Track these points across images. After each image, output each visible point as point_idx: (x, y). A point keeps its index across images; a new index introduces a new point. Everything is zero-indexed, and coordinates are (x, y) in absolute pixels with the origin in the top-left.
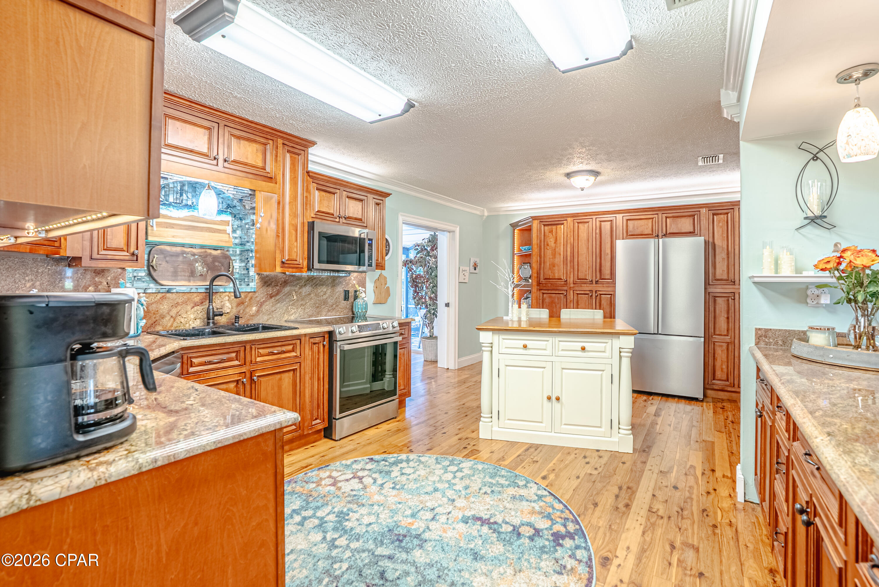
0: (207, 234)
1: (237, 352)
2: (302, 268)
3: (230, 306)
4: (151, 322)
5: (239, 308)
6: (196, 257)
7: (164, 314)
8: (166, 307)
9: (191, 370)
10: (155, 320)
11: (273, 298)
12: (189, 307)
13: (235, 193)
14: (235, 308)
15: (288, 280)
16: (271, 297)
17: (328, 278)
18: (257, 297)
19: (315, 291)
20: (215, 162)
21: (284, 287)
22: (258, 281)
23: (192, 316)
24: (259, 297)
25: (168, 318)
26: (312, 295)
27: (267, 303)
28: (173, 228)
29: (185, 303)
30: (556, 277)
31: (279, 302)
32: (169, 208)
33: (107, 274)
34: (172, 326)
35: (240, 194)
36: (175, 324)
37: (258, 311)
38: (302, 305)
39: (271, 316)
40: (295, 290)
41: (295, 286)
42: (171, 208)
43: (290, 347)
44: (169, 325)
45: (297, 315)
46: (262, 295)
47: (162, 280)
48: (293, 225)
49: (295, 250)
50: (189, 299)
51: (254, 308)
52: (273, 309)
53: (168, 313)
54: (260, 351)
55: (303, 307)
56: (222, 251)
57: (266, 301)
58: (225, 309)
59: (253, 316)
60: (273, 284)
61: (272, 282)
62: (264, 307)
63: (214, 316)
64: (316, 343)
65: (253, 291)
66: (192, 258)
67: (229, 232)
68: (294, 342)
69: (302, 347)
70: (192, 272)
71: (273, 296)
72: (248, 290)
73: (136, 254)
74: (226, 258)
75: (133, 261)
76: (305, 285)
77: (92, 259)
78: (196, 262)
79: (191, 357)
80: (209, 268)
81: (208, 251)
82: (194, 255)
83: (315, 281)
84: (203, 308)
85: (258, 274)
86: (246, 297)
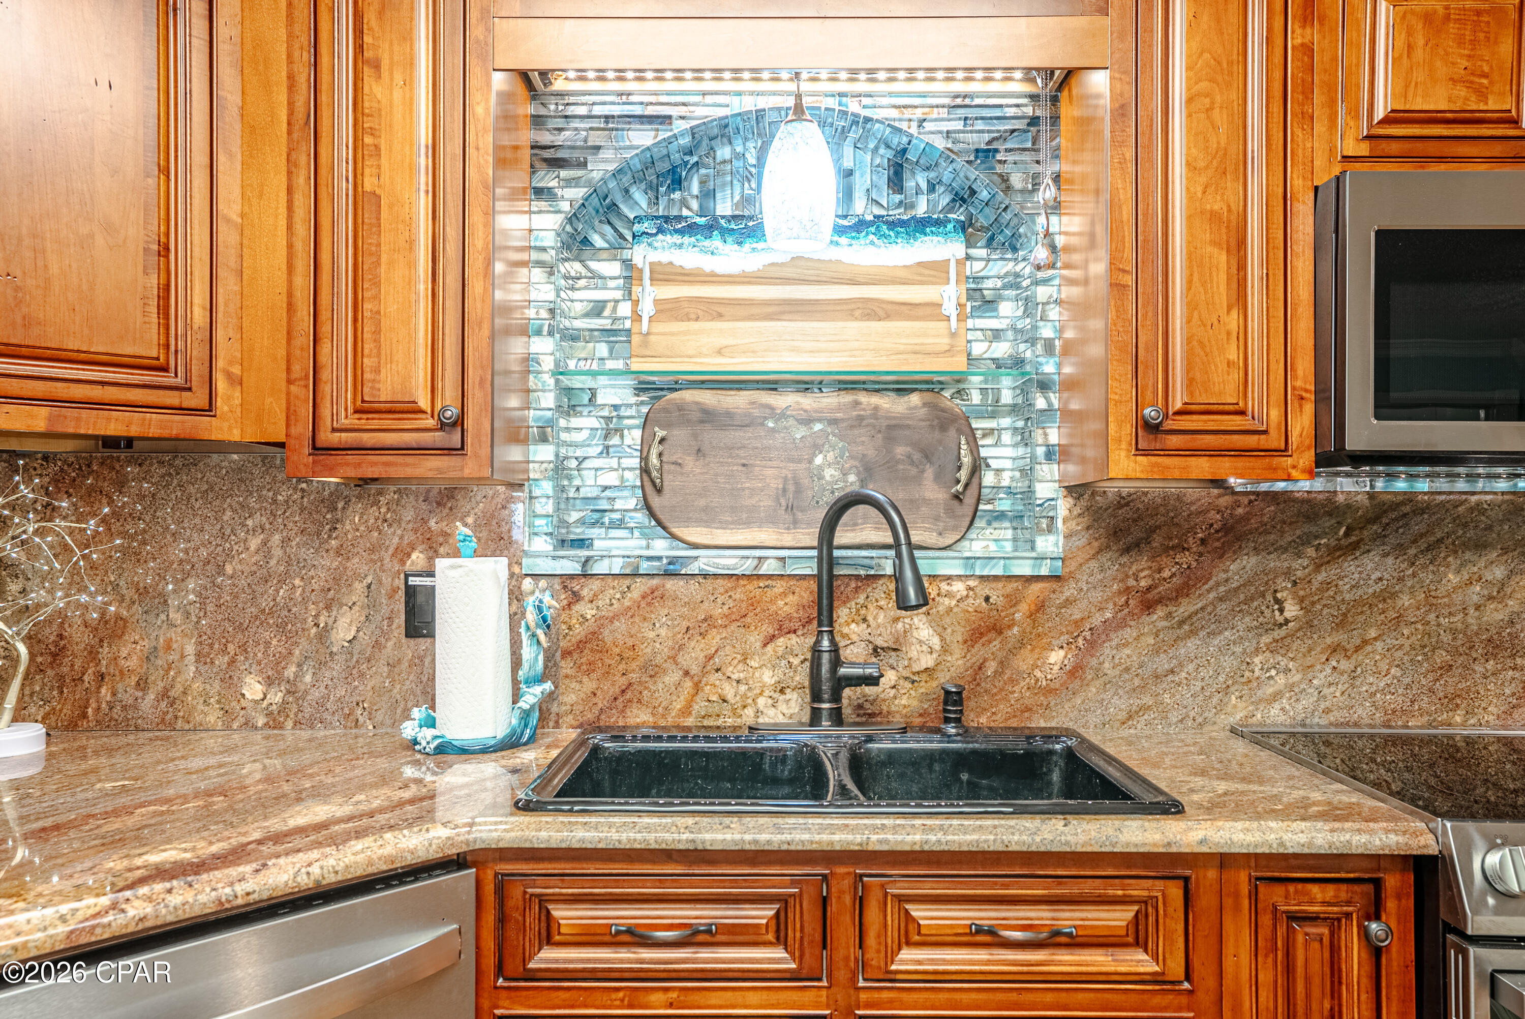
0: (853, 328)
1: (784, 900)
2: (1284, 451)
3: (936, 642)
4: (610, 688)
5: (979, 652)
6: (818, 427)
7: (659, 660)
8: (663, 632)
10: (622, 681)
11: (1160, 612)
12: (755, 639)
13: (959, 125)
14: (957, 651)
15: (1245, 518)
16: (1148, 606)
18: (1068, 602)
19: (1427, 577)
21: (1221, 554)
22: (1073, 525)
23: (768, 677)
24: (1083, 604)
25: (672, 677)
26: (1405, 600)
27: (1128, 633)
28: (720, 316)
29: (739, 619)
31: (1193, 633)
32: (707, 243)
33: (464, 505)
34: (686, 711)
35: (980, 125)
36: (700, 706)
37: (1075, 672)
38: (1335, 649)
39: (1148, 700)
40: (1288, 573)
41: (1296, 548)
42: (716, 242)
43: (1117, 919)
44: (678, 706)
45: (1306, 702)
46: (1097, 596)
47: (688, 522)
48: (1214, 217)
49: (1233, 354)
50: (753, 603)
51: (1056, 657)
52: (1163, 663)
53: (674, 658)
54: (917, 912)
55: (1345, 665)
56: (928, 396)
57: (1122, 625)
58: (913, 654)
59: (1049, 691)
60: (1157, 541)
61: (1153, 530)
62: (1107, 650)
63: (840, 684)
64: (1313, 919)
65: (1044, 571)
66: (800, 433)
67: (950, 309)
68: (1138, 890)
69: (1203, 927)
70: (799, 490)
71: (1159, 601)
72: (1024, 569)
73: (459, 422)
74: (943, 428)
75: (448, 451)
76: (1355, 546)
77: (316, 448)
78: (817, 448)
79: (543, 900)
80: (867, 472)
81: (865, 399)
82: (807, 421)
83: (1420, 524)
84: (801, 643)
85: (1075, 491)
86: (1013, 601)
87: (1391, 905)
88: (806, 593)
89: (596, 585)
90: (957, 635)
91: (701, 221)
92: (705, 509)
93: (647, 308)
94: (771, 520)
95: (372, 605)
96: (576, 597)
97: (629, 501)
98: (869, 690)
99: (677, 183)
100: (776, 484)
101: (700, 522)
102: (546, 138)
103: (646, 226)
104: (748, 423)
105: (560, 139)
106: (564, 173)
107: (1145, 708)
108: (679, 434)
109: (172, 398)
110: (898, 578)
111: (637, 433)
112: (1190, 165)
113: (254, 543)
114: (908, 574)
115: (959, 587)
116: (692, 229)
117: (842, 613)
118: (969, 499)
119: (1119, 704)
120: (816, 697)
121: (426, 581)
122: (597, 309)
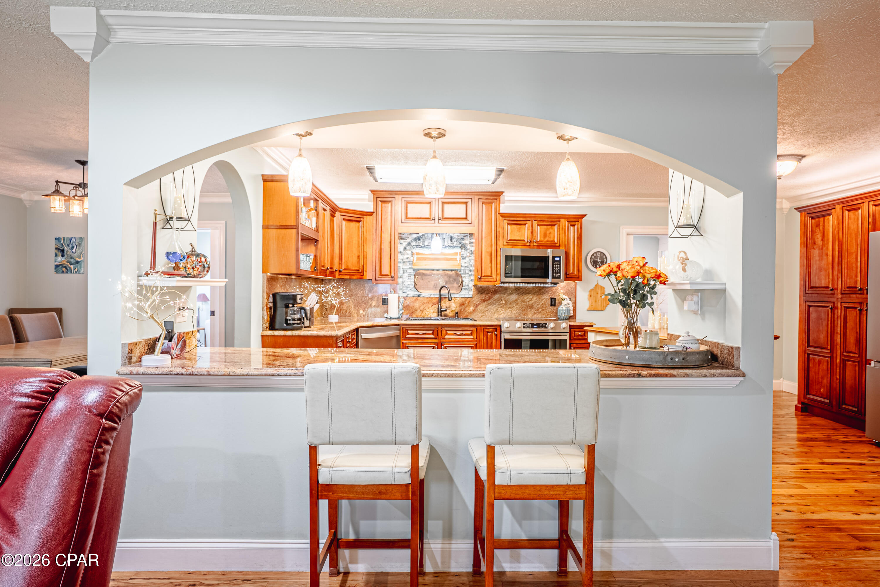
0: (445, 262)
1: (433, 330)
2: (496, 281)
3: (455, 306)
4: (410, 312)
5: (461, 307)
6: (439, 276)
7: (417, 308)
9: (408, 336)
11: (486, 302)
12: (430, 305)
14: (457, 307)
15: (497, 290)
16: (484, 301)
17: (533, 288)
18: (473, 301)
19: (522, 298)
20: (433, 221)
21: (494, 294)
22: (474, 290)
23: (432, 311)
25: (419, 311)
26: (519, 301)
27: (481, 305)
28: (425, 260)
29: (428, 303)
30: (823, 285)
31: (490, 305)
34: (421, 315)
36: (423, 315)
37: (474, 310)
38: (509, 308)
39: (484, 314)
40: (503, 297)
41: (504, 294)
42: (425, 249)
43: (469, 332)
45: (505, 315)
46: (477, 300)
47: (421, 289)
50: (430, 301)
51: (471, 308)
52: (486, 309)
53: (419, 308)
54: (448, 332)
55: (511, 310)
56: (455, 272)
58: (452, 307)
59: (470, 313)
60: (485, 293)
61: (485, 291)
62: (478, 307)
63: (441, 311)
64: (490, 332)
65: (470, 297)
66: (437, 277)
67: (458, 259)
68: (471, 329)
69: (478, 333)
70: (437, 285)
71: (486, 301)
72: (467, 296)
73: (394, 277)
74: (457, 276)
75: (392, 280)
76: (512, 293)
77: (376, 280)
78: (439, 279)
79: (407, 330)
80: (446, 283)
81: (446, 272)
82: (438, 275)
83: (521, 291)
84: (436, 306)
85: (474, 286)
86: (466, 301)
87: (498, 331)
88: (437, 299)
89: (408, 298)
90: (458, 305)
91: (423, 246)
92: (423, 288)
93: (415, 259)
94: (433, 289)
95: (377, 301)
96: (405, 300)
97: (412, 287)
98: (445, 312)
99: (419, 240)
100: (433, 284)
101: (423, 290)
102: (401, 236)
103: (415, 247)
104: (430, 275)
105: (403, 236)
106: (404, 240)
107: (484, 315)
108: (420, 277)
109: (360, 274)
110: (449, 297)
111: (413, 276)
112: (485, 246)
113: (361, 292)
114: (450, 296)
115: (458, 299)
116: (421, 247)
117: (442, 302)
118: (461, 286)
119: (480, 315)
120: (438, 313)
121: (386, 297)
122: (408, 258)
